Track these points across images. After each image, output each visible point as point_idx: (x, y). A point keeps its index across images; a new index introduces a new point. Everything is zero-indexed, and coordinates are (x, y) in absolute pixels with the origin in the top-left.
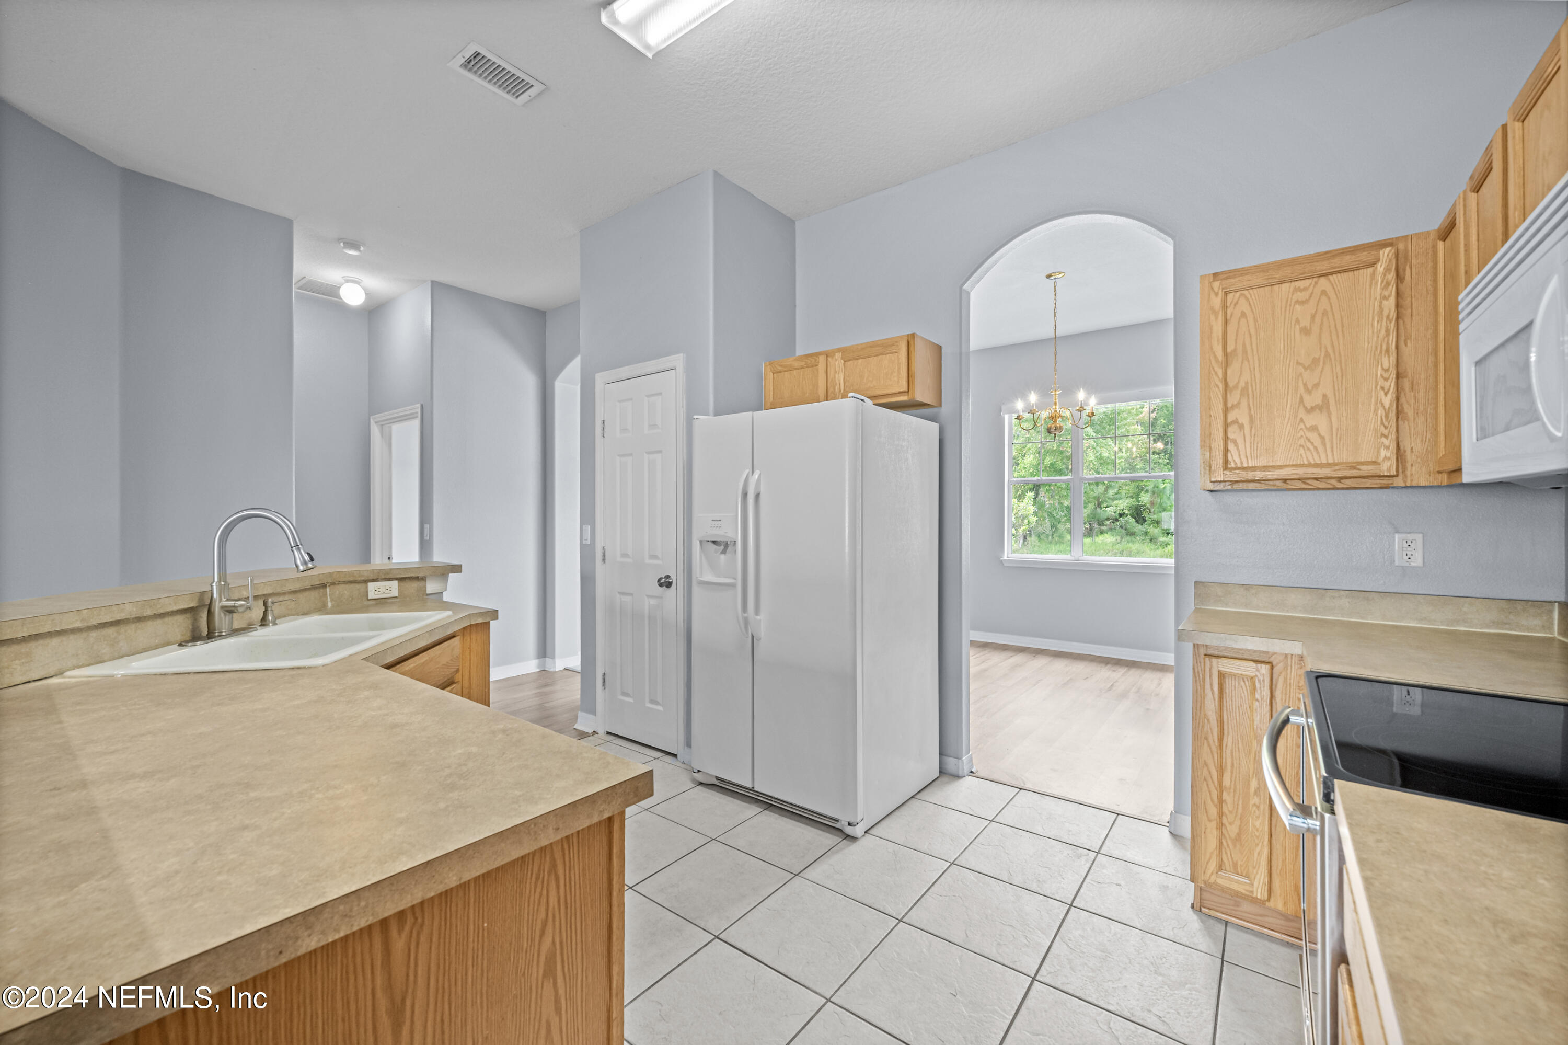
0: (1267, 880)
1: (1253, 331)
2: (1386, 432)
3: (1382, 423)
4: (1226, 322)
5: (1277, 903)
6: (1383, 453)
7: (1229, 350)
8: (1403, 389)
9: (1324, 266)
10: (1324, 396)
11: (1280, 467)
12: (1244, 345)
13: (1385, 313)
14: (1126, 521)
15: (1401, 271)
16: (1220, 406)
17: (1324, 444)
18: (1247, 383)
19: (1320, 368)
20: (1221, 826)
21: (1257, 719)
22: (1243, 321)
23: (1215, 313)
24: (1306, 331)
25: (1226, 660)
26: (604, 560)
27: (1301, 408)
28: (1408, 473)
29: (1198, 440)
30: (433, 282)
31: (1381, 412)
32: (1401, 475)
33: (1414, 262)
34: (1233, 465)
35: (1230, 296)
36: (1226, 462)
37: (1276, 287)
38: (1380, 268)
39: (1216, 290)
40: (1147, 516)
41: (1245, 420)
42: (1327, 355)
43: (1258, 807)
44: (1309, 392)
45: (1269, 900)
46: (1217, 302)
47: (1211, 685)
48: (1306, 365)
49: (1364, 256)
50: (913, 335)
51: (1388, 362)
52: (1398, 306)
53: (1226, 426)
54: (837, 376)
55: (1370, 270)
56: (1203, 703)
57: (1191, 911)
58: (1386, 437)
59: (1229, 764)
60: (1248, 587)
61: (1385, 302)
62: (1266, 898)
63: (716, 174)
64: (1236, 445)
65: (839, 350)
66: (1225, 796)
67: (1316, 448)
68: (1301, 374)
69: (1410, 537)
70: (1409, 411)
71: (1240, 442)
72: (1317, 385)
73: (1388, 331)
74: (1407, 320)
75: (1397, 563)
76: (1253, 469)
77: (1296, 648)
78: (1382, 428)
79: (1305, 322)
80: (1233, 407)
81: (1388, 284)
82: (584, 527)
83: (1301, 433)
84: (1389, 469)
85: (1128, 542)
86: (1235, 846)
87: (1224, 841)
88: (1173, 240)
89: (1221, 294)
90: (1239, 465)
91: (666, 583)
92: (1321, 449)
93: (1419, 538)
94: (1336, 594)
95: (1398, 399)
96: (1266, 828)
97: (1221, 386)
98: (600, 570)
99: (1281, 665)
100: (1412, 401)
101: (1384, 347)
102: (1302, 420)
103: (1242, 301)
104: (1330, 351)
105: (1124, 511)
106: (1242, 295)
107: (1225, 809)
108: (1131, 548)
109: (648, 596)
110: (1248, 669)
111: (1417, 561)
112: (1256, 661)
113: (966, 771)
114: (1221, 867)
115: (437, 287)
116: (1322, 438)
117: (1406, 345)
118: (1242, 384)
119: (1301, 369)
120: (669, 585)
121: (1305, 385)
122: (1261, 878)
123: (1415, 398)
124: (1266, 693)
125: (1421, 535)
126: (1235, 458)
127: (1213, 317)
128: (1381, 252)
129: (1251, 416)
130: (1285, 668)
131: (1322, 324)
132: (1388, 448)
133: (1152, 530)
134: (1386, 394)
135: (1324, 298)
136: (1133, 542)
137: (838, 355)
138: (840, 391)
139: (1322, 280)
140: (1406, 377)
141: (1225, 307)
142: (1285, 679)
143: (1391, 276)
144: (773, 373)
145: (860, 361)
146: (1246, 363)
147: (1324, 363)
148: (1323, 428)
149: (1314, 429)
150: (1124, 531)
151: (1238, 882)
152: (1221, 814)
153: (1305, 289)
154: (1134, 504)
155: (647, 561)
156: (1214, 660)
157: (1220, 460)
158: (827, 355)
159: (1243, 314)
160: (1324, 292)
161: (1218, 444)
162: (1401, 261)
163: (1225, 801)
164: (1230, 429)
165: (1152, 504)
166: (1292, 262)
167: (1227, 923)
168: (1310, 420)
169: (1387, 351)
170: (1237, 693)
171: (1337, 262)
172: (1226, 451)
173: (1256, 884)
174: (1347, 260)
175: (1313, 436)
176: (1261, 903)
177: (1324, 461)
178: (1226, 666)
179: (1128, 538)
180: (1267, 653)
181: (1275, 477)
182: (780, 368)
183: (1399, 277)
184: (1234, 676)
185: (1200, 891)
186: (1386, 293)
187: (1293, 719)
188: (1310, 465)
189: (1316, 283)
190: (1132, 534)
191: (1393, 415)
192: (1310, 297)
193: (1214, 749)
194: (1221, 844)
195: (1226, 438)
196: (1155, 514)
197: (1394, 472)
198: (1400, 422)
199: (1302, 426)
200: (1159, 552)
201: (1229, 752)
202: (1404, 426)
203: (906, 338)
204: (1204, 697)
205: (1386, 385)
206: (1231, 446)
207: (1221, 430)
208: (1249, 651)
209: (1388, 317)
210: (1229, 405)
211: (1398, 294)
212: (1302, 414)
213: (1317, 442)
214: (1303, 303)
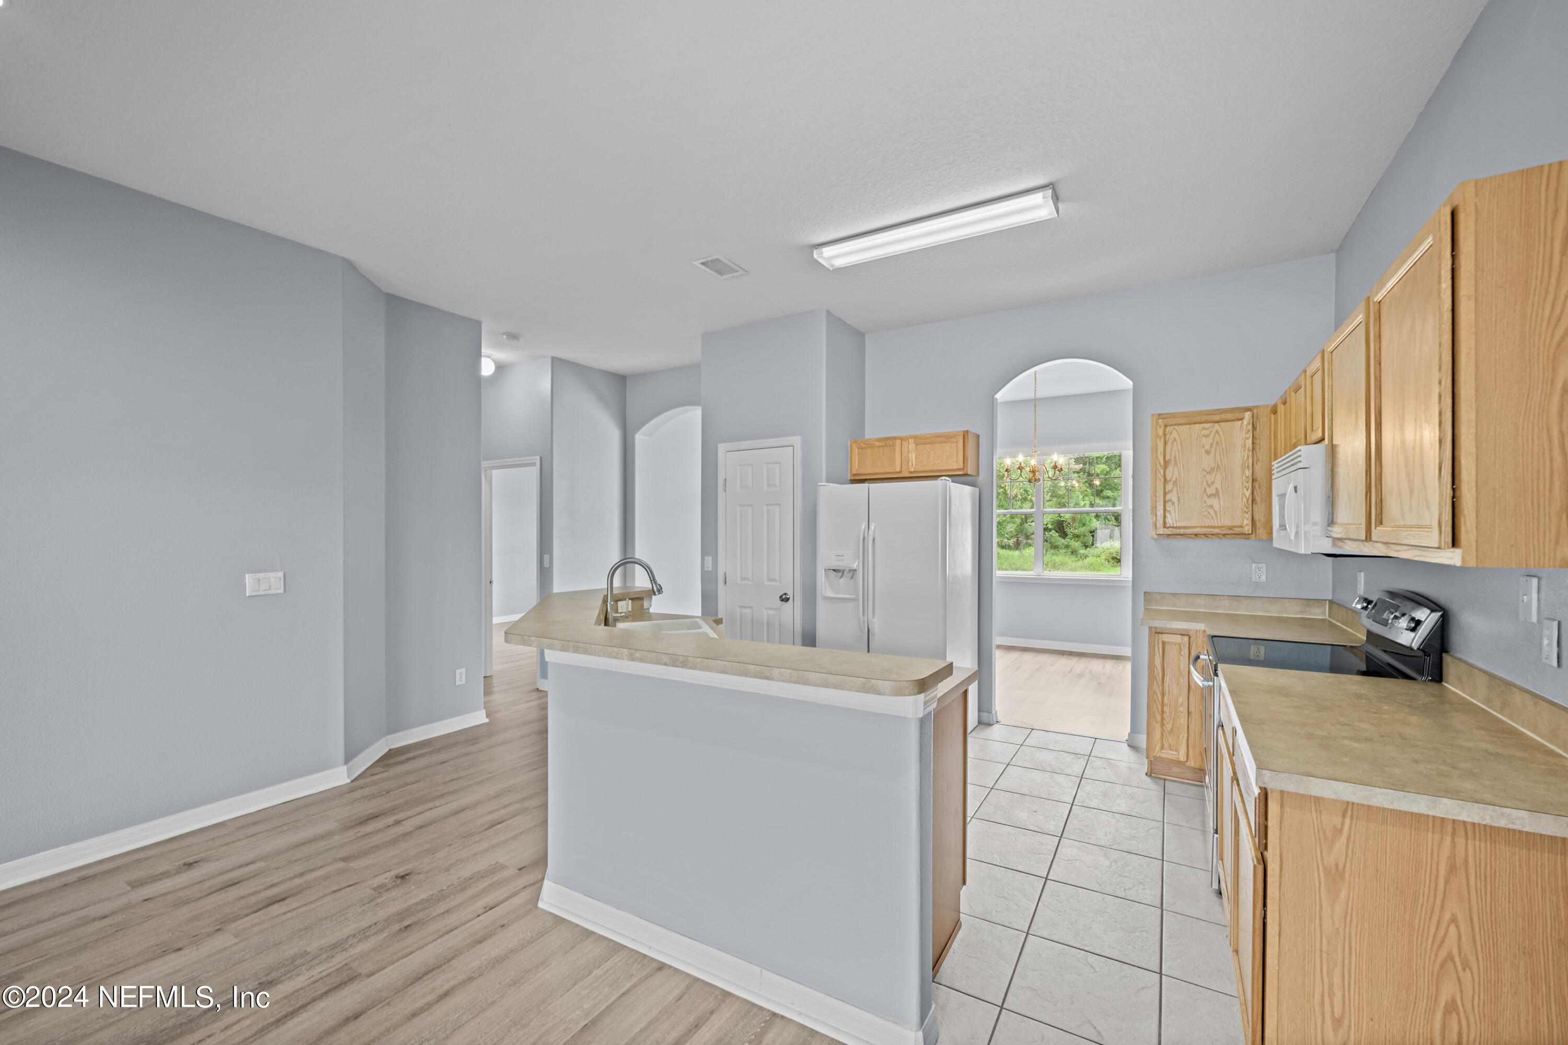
0: (1186, 750)
1: (1180, 449)
2: (1247, 510)
3: (1245, 505)
4: (1165, 443)
5: (1191, 763)
6: (1246, 522)
7: (1167, 459)
8: (1255, 488)
9: (1216, 418)
10: (1217, 489)
11: (1194, 527)
12: (1175, 457)
13: (1247, 447)
14: (1051, 535)
15: (1255, 426)
16: (1162, 491)
17: (1216, 515)
18: (1176, 479)
19: (1214, 474)
20: (1163, 725)
21: (1182, 666)
22: (1175, 443)
23: (1160, 438)
24: (1208, 452)
25: (1166, 635)
26: (725, 583)
27: (1205, 495)
28: (1257, 533)
29: (1149, 509)
30: (553, 358)
31: (1245, 500)
32: (1254, 534)
33: (1261, 420)
34: (1168, 525)
35: (1168, 429)
36: (1165, 523)
37: (1193, 426)
38: (1245, 422)
39: (1160, 424)
40: (1068, 531)
41: (1175, 499)
42: (1218, 466)
43: (1182, 712)
44: (1209, 486)
45: (1187, 761)
46: (1161, 431)
47: (1158, 648)
48: (1208, 471)
49: (1237, 415)
50: (967, 431)
51: (1248, 473)
52: (1253, 443)
53: (1165, 503)
54: (910, 455)
55: (1240, 422)
56: (1154, 660)
57: (1146, 777)
58: (1247, 513)
59: (1167, 692)
60: (1174, 595)
61: (1247, 441)
62: (1185, 760)
63: (828, 312)
64: (1171, 514)
65: (912, 437)
66: (1165, 709)
67: (1212, 517)
68: (1205, 476)
69: (1260, 565)
70: (1258, 499)
71: (1172, 512)
72: (1213, 483)
73: (1248, 456)
74: (1258, 451)
75: (1253, 580)
76: (1179, 528)
77: (1201, 626)
78: (1245, 508)
79: (1208, 447)
80: (1170, 492)
81: (1249, 431)
82: (706, 558)
83: (1205, 509)
84: (1248, 530)
85: (1053, 554)
86: (1170, 735)
87: (1164, 734)
88: (1132, 380)
89: (1163, 426)
90: (1172, 525)
91: (784, 599)
92: (1214, 517)
93: (1264, 565)
94: (1222, 598)
95: (1253, 493)
96: (1186, 724)
97: (1162, 480)
98: (721, 590)
99: (1194, 636)
100: (1260, 494)
101: (1247, 465)
102: (1205, 502)
103: (1174, 431)
104: (1220, 464)
105: (1048, 525)
106: (1174, 428)
107: (1165, 716)
108: (1055, 560)
109: (767, 609)
110: (1177, 639)
111: (1264, 578)
112: (1182, 635)
113: (995, 722)
114: (1162, 748)
115: (557, 362)
116: (1216, 512)
117: (1257, 464)
118: (1174, 479)
119: (1205, 473)
120: (787, 600)
121: (1207, 482)
122: (1183, 749)
123: (1261, 492)
124: (1187, 651)
125: (1265, 565)
126: (1169, 521)
127: (1158, 440)
128: (1246, 413)
129: (1178, 498)
130: (1196, 638)
131: (1216, 449)
132: (1248, 519)
133: (1073, 544)
134: (1247, 490)
135: (1217, 435)
136: (1057, 555)
137: (911, 441)
138: (913, 465)
139: (1216, 425)
140: (1256, 481)
141: (1165, 434)
142: (1196, 644)
143: (1250, 427)
144: (858, 449)
145: (928, 445)
146: (1176, 468)
147: (1217, 471)
148: (1216, 507)
149: (1211, 506)
150: (1049, 545)
151: (1172, 754)
152: (1163, 719)
153: (1208, 429)
154: (1057, 519)
155: (766, 583)
156: (1160, 635)
157: (1162, 522)
158: (902, 439)
159: (1175, 440)
160: (1217, 432)
161: (1160, 512)
162: (1255, 419)
163: (1165, 712)
164: (1167, 504)
165: (1074, 519)
166: (1201, 413)
167: (1165, 780)
168: (1210, 501)
169: (1248, 467)
170: (1172, 652)
171: (1224, 416)
172: (1165, 517)
173: (1180, 754)
174: (1229, 416)
175: (1211, 511)
176: (1183, 763)
177: (1216, 525)
178: (1165, 638)
179: (1052, 551)
180: (1187, 630)
181: (1191, 533)
182: (864, 446)
183: (1254, 428)
184: (1170, 643)
185: (1151, 763)
186: (1248, 436)
187: (1202, 657)
188: (1209, 527)
189: (1213, 426)
190: (1055, 547)
191: (1250, 501)
192: (1210, 433)
193: (1160, 684)
194: (1163, 735)
195: (1165, 510)
196: (1076, 529)
197: (1250, 532)
198: (1254, 505)
199: (1205, 505)
200: (1080, 563)
201: (1167, 685)
202: (1256, 507)
203: (962, 433)
204: (1154, 654)
205: (1247, 485)
206: (1168, 514)
207: (1162, 505)
208: (1178, 629)
209: (1248, 449)
210: (1167, 491)
211: (1253, 437)
212: (1205, 498)
213: (1213, 514)
214: (1206, 436)
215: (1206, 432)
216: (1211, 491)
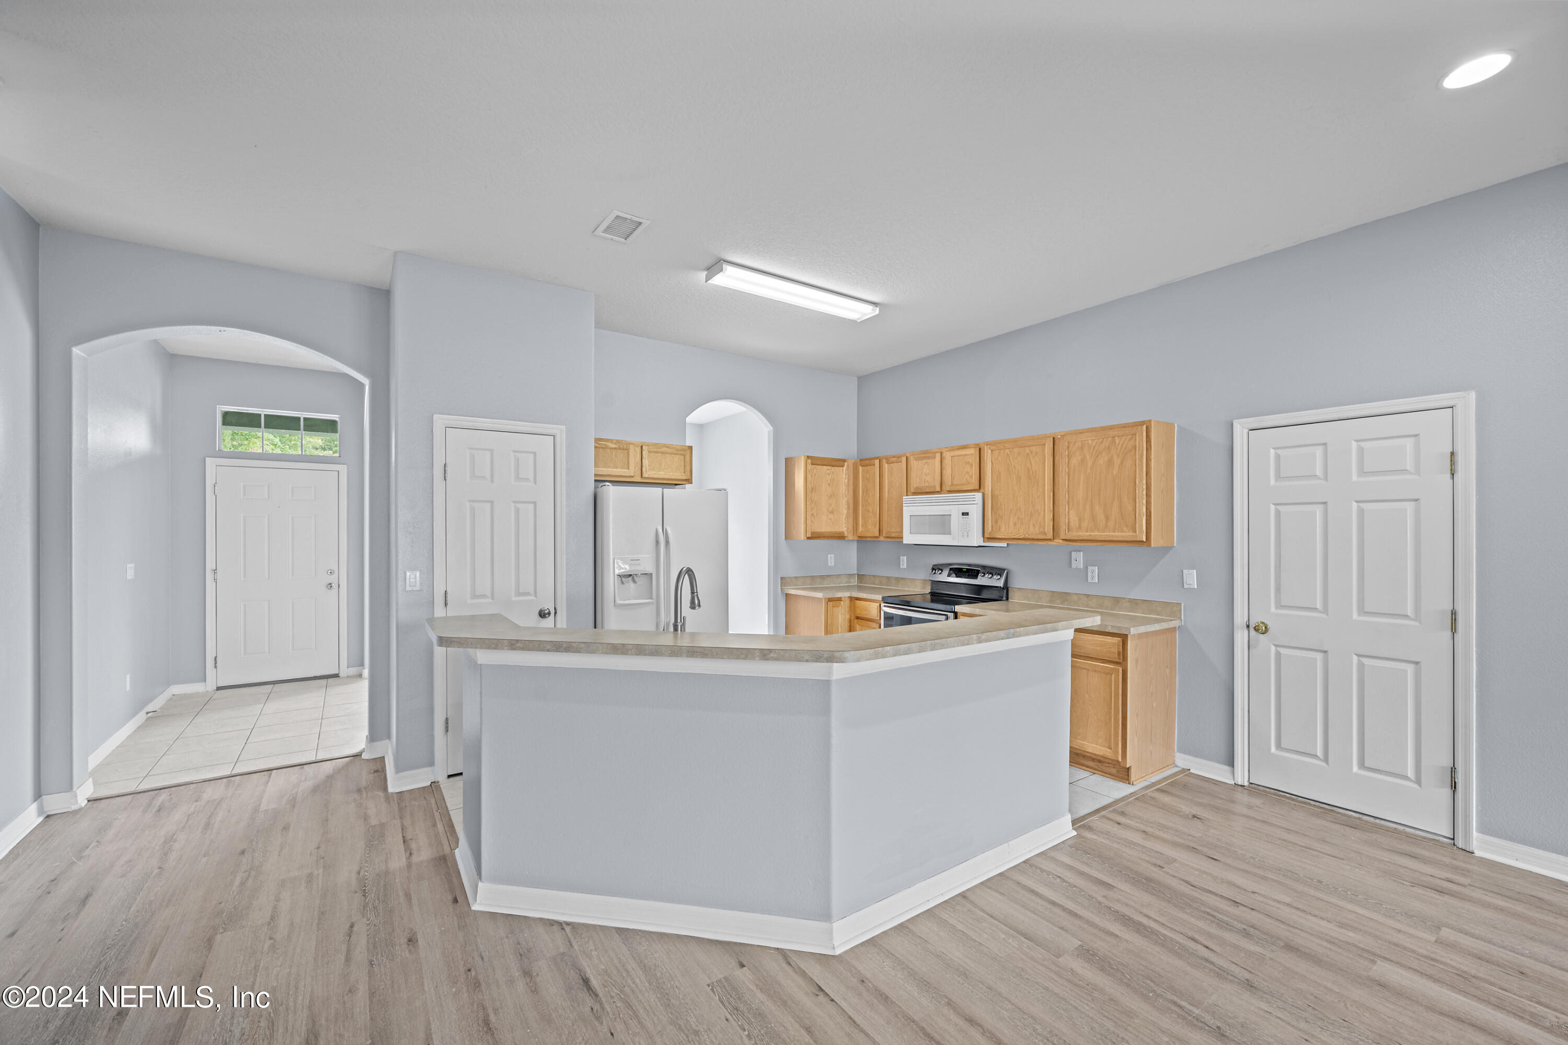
1: (817, 481)
2: (845, 522)
4: (812, 476)
6: (845, 529)
7: (812, 487)
8: (848, 508)
9: (833, 463)
10: (833, 508)
12: (815, 486)
13: (845, 484)
15: (848, 471)
16: (810, 508)
19: (832, 499)
22: (815, 477)
23: (809, 472)
24: (829, 485)
26: (445, 604)
33: (850, 469)
35: (812, 467)
36: (811, 529)
37: (823, 467)
38: (845, 468)
39: (809, 463)
41: (816, 514)
42: (834, 494)
44: (830, 506)
46: (809, 467)
48: (829, 496)
49: (842, 464)
51: (846, 499)
52: (848, 482)
54: (643, 461)
55: (842, 468)
61: (845, 480)
67: (831, 526)
68: (828, 500)
71: (815, 522)
72: (832, 504)
73: (846, 489)
74: (850, 486)
79: (829, 481)
80: (813, 509)
81: (846, 474)
84: (846, 534)
88: (773, 427)
90: (814, 531)
91: (545, 614)
97: (810, 500)
106: (815, 467)
118: (815, 501)
120: (548, 615)
121: (829, 503)
128: (845, 463)
131: (832, 483)
134: (845, 510)
137: (645, 448)
138: (646, 471)
139: (833, 468)
140: (849, 505)
141: (811, 470)
145: (660, 454)
146: (816, 493)
149: (831, 519)
153: (829, 469)
158: (635, 445)
159: (815, 474)
160: (833, 472)
162: (848, 467)
164: (812, 517)
168: (830, 516)
169: (846, 496)
171: (836, 463)
175: (831, 522)
186: (846, 477)
195: (811, 521)
198: (848, 519)
199: (828, 518)
205: (845, 507)
206: (813, 524)
212: (828, 514)
214: (829, 474)
215: (828, 472)
216: (831, 509)
